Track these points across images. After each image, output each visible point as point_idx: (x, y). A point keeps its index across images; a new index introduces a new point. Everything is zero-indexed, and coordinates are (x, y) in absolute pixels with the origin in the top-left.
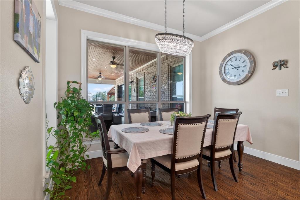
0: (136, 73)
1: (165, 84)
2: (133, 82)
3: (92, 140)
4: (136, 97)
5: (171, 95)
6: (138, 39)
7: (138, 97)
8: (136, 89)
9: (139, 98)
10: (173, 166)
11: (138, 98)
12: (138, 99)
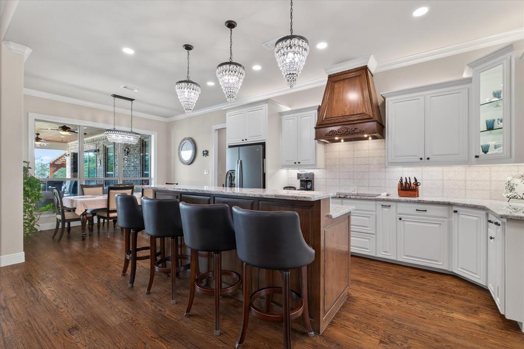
0: (103, 139)
1: (137, 158)
2: (98, 150)
3: (40, 214)
4: (103, 172)
5: (143, 170)
6: (94, 120)
7: (105, 171)
8: (102, 161)
9: (108, 173)
10: (108, 215)
11: (105, 173)
12: (106, 175)
